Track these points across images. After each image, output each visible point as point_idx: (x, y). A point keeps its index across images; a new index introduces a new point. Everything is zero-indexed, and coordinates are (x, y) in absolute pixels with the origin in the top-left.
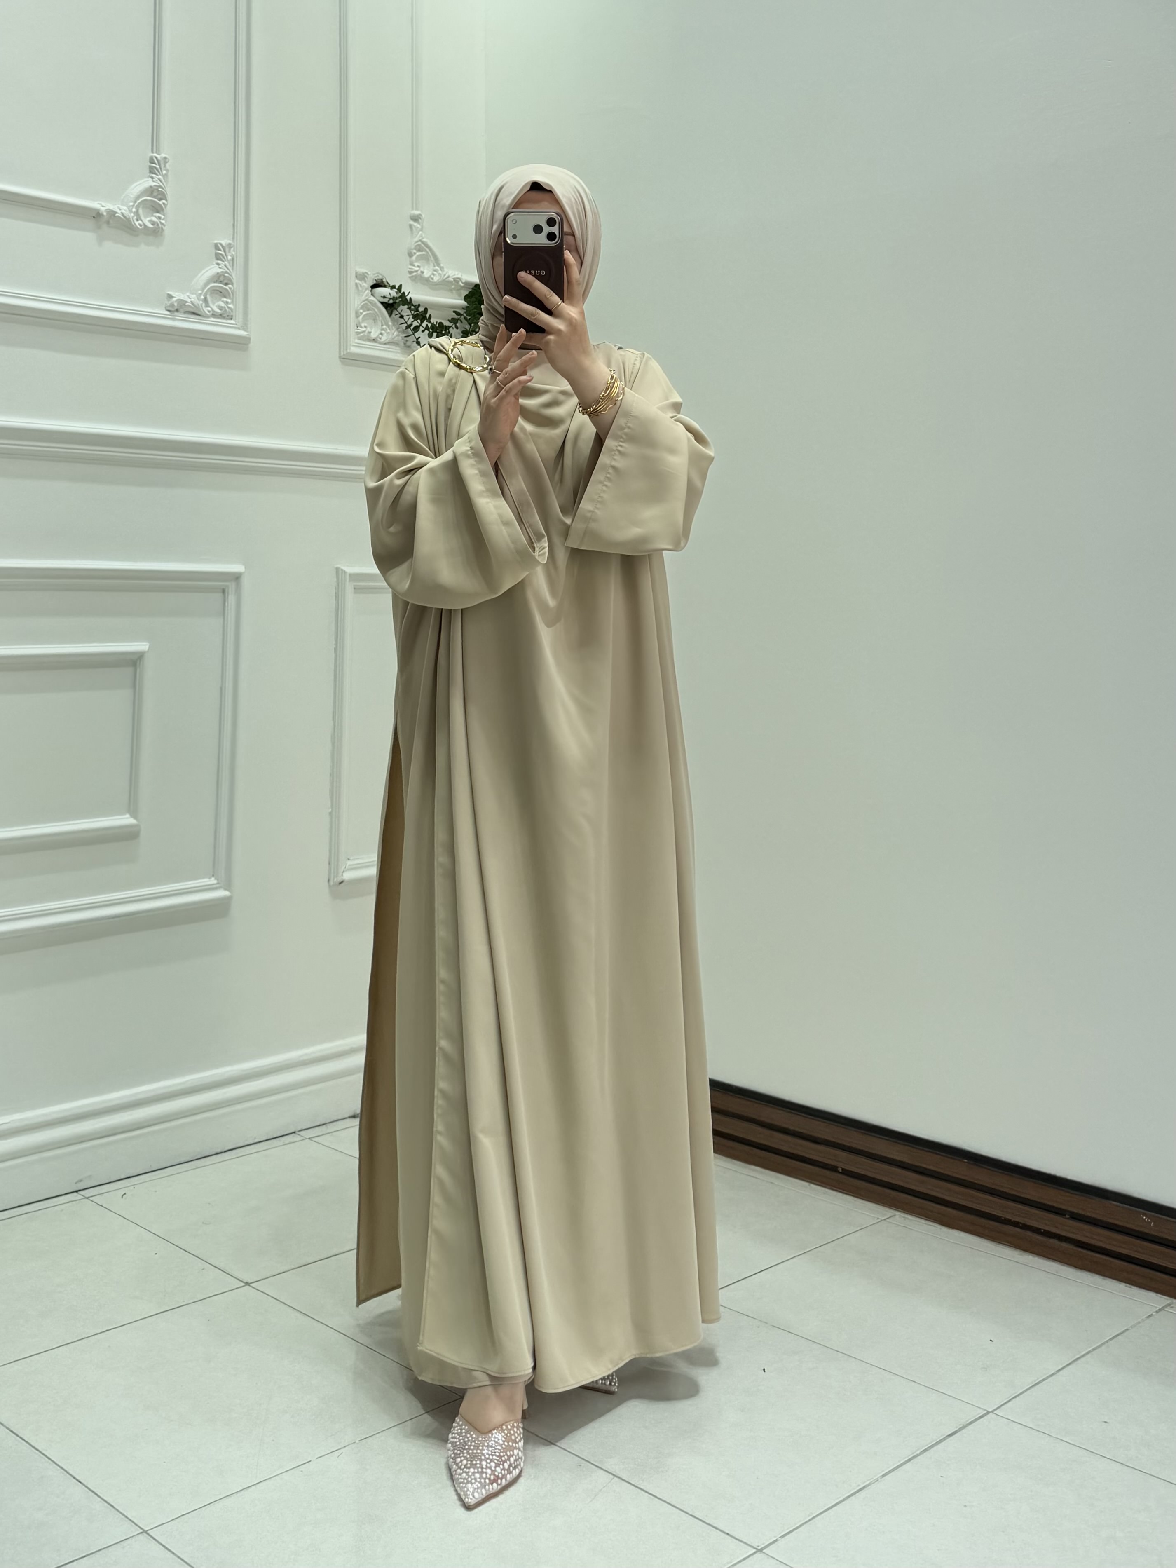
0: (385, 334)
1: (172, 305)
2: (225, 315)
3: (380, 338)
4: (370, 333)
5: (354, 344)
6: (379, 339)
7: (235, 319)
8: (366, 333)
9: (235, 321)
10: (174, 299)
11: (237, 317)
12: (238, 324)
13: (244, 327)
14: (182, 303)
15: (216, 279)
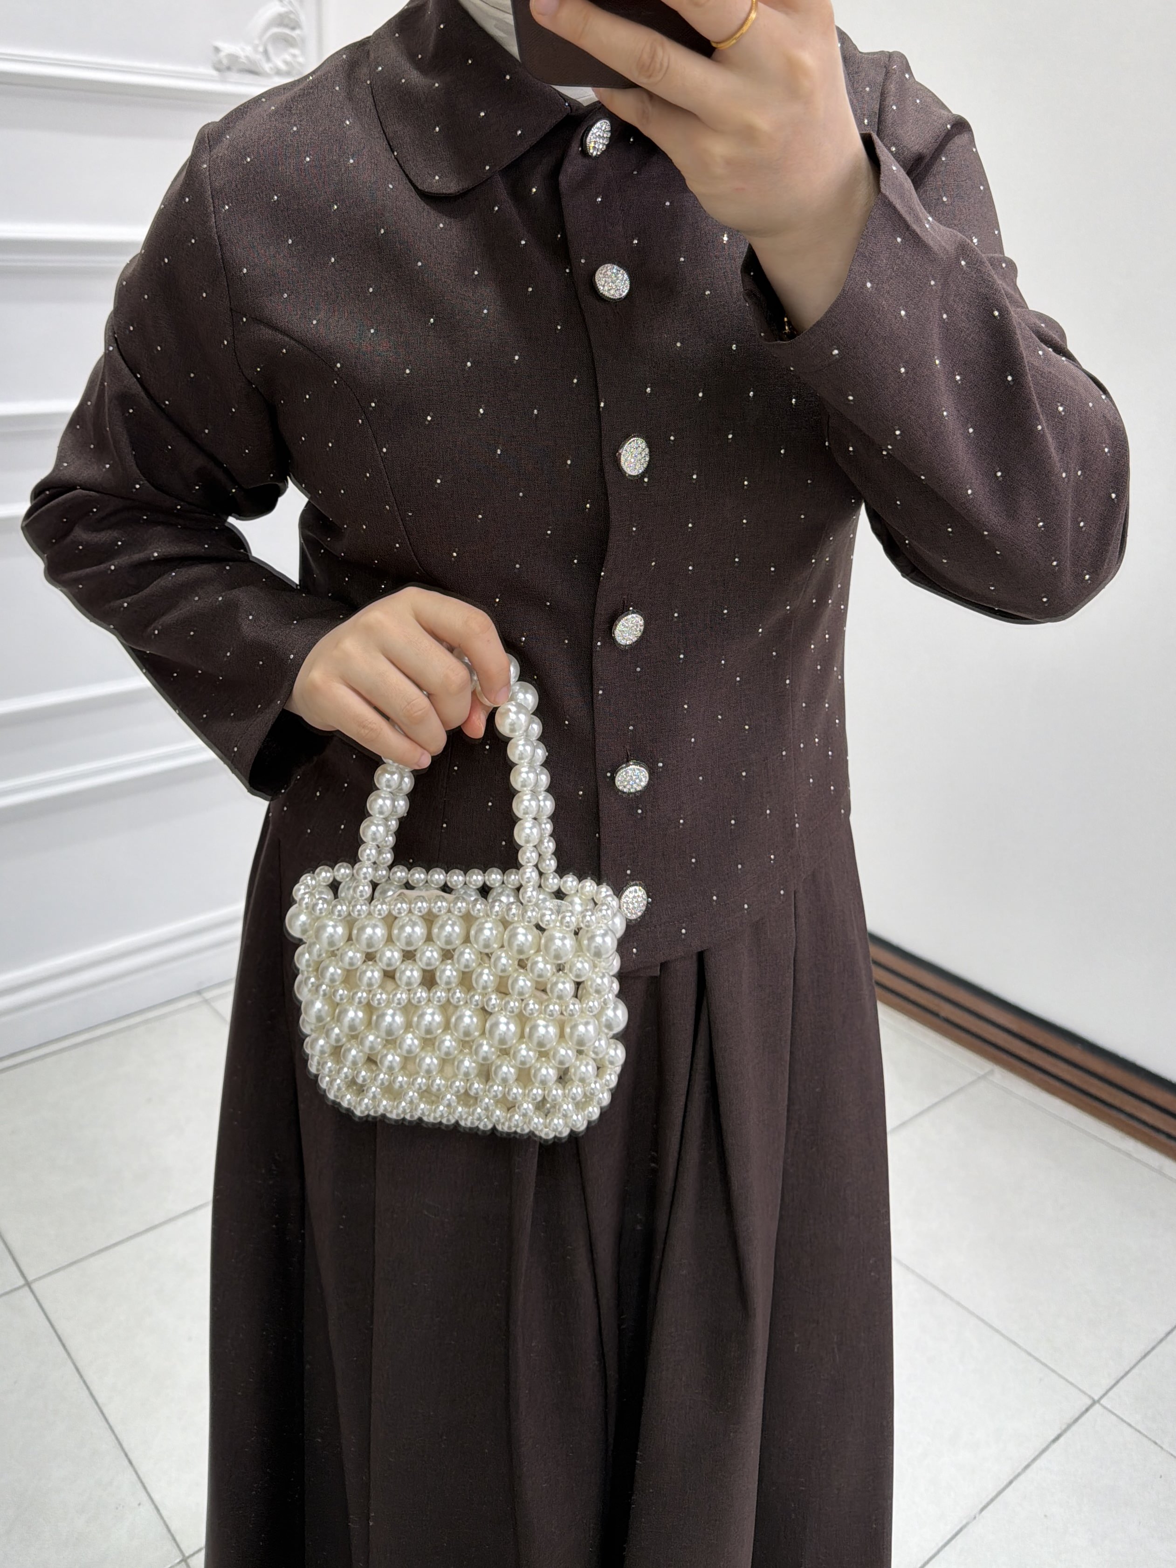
1: (220, 62)
10: (222, 54)
14: (233, 58)
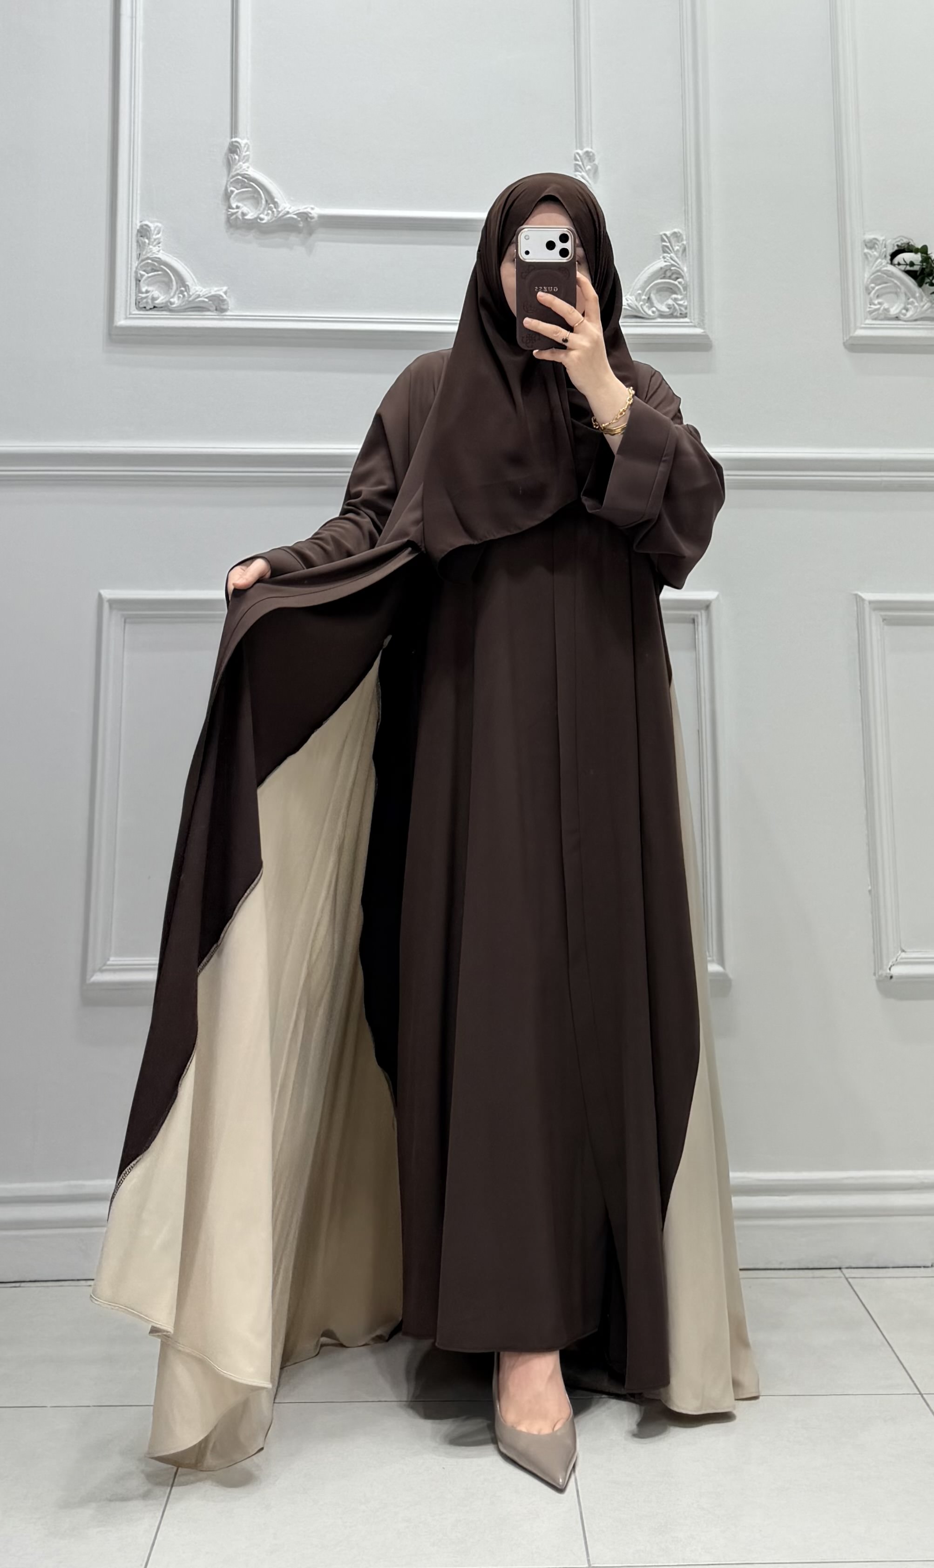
0: (913, 309)
2: (675, 314)
3: (905, 315)
4: (887, 310)
5: (863, 326)
6: (902, 316)
7: (690, 316)
8: (880, 311)
9: (690, 319)
11: (692, 315)
12: (693, 321)
13: (701, 324)
15: (663, 275)
